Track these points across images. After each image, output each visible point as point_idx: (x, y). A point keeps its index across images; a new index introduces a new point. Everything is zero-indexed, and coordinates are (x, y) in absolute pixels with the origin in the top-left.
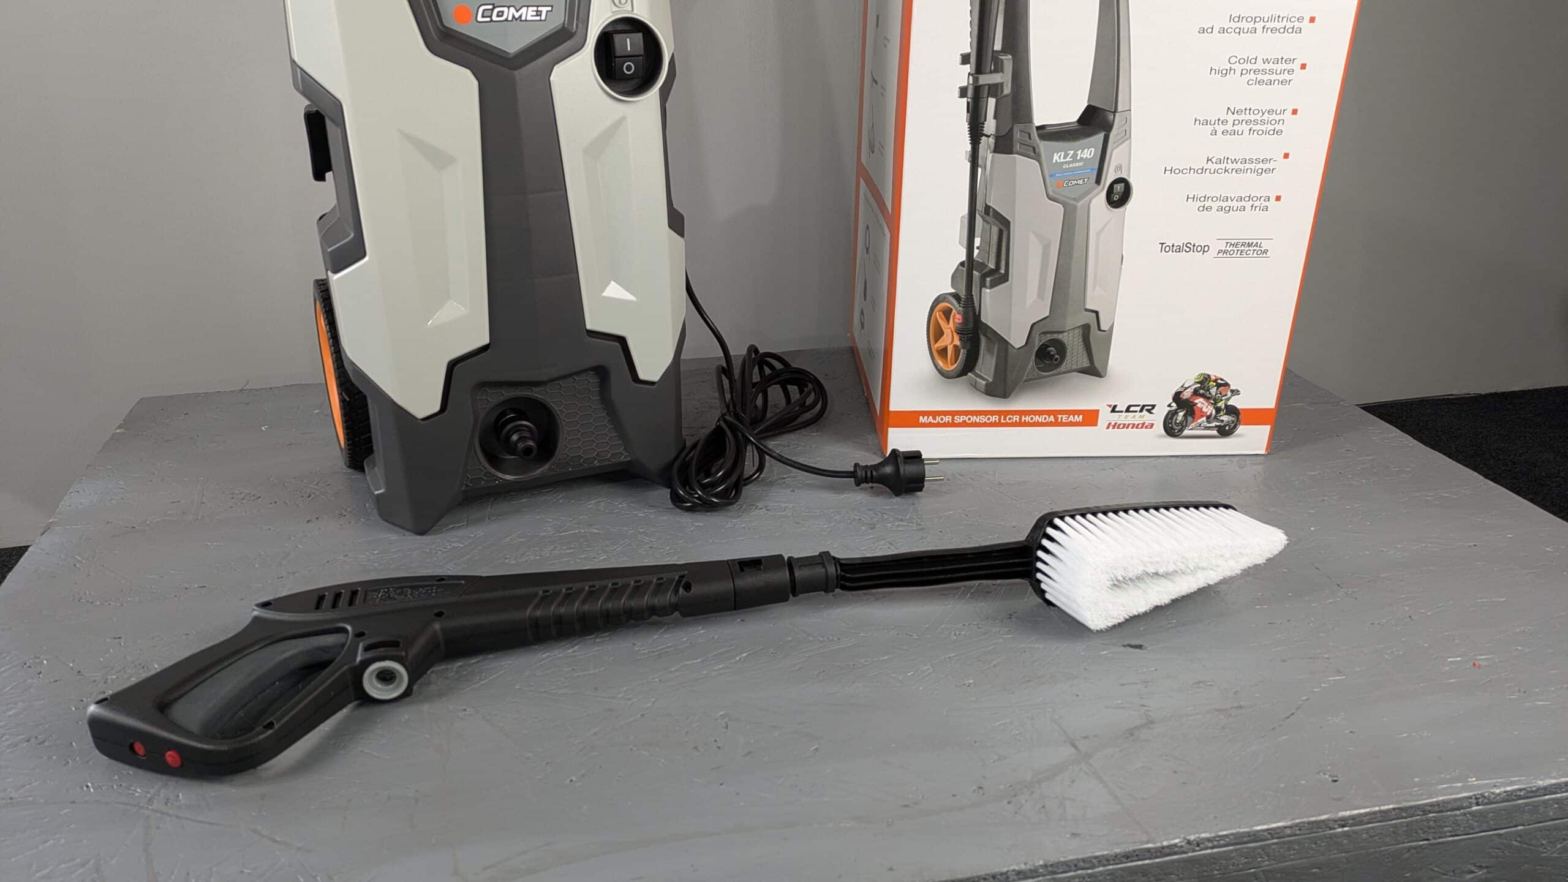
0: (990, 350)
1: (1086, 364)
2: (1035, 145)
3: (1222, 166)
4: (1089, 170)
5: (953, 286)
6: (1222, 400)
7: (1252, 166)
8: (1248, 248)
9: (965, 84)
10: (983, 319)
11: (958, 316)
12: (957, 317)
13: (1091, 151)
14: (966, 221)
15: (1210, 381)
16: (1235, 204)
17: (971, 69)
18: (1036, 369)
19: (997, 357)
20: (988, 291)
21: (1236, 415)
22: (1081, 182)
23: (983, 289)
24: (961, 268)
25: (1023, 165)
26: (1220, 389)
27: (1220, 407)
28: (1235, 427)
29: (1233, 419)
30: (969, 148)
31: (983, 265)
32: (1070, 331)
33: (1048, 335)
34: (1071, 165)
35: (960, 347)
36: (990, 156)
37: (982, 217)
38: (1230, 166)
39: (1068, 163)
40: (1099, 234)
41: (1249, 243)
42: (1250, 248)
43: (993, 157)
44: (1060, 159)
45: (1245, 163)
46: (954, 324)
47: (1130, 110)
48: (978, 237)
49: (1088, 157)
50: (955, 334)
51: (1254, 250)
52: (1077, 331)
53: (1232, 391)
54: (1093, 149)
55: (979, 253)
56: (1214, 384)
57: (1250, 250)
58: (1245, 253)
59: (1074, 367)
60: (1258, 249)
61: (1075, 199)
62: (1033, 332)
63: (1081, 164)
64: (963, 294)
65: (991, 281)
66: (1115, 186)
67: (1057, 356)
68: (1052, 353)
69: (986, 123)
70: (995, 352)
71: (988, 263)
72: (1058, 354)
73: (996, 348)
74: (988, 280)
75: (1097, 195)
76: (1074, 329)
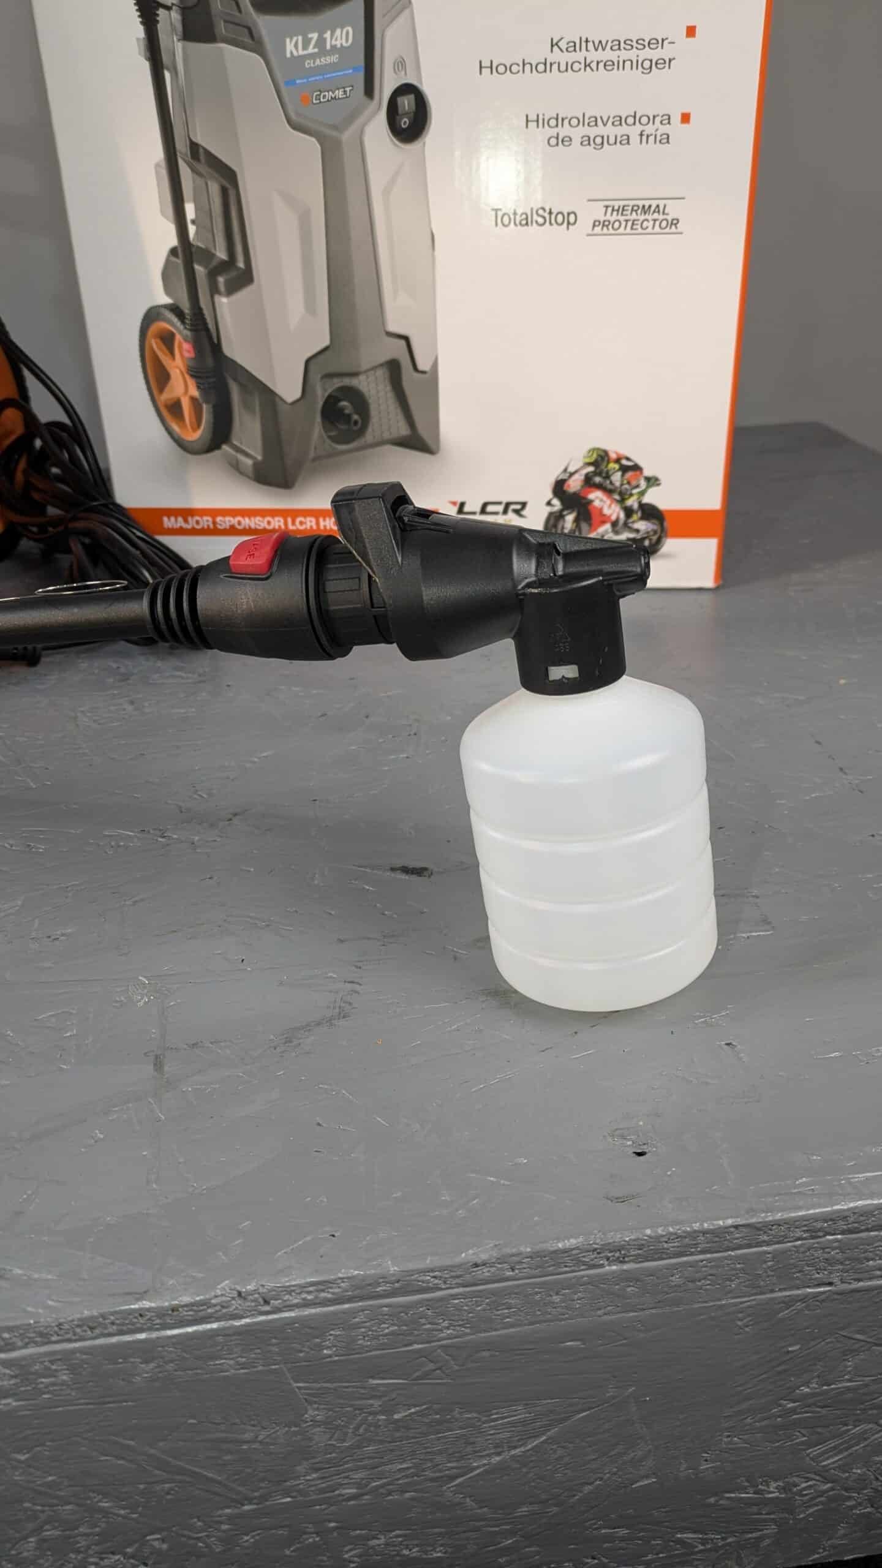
0: (247, 406)
1: (404, 430)
2: (250, 25)
3: (579, 56)
4: (351, 71)
5: (168, 290)
6: (631, 495)
7: (632, 54)
8: (642, 217)
10: (227, 350)
11: (186, 346)
12: (184, 349)
13: (347, 33)
14: (164, 173)
15: (608, 462)
16: (610, 131)
18: (328, 440)
19: (262, 418)
20: (224, 300)
22: (339, 93)
23: (217, 298)
24: (173, 259)
25: (238, 62)
26: (629, 474)
27: (631, 506)
28: (659, 541)
30: (140, 31)
31: (207, 255)
32: (370, 373)
33: (335, 380)
34: (318, 62)
35: (201, 401)
36: (179, 46)
37: (189, 164)
38: (593, 56)
39: (312, 56)
40: (386, 192)
41: (644, 206)
42: (647, 216)
43: (184, 48)
44: (297, 51)
45: (619, 49)
46: (183, 361)
48: (189, 201)
49: (345, 44)
50: (187, 377)
51: (655, 220)
52: (379, 373)
53: (648, 479)
54: (350, 29)
55: (197, 233)
56: (617, 466)
57: (647, 220)
58: (639, 227)
59: (386, 436)
60: (661, 217)
61: (335, 127)
62: (311, 374)
63: (334, 59)
64: (186, 307)
65: (227, 282)
66: (400, 100)
67: (356, 417)
68: (347, 412)
70: (257, 408)
71: (215, 249)
72: (357, 413)
73: (257, 403)
74: (221, 280)
75: (369, 120)
76: (374, 368)
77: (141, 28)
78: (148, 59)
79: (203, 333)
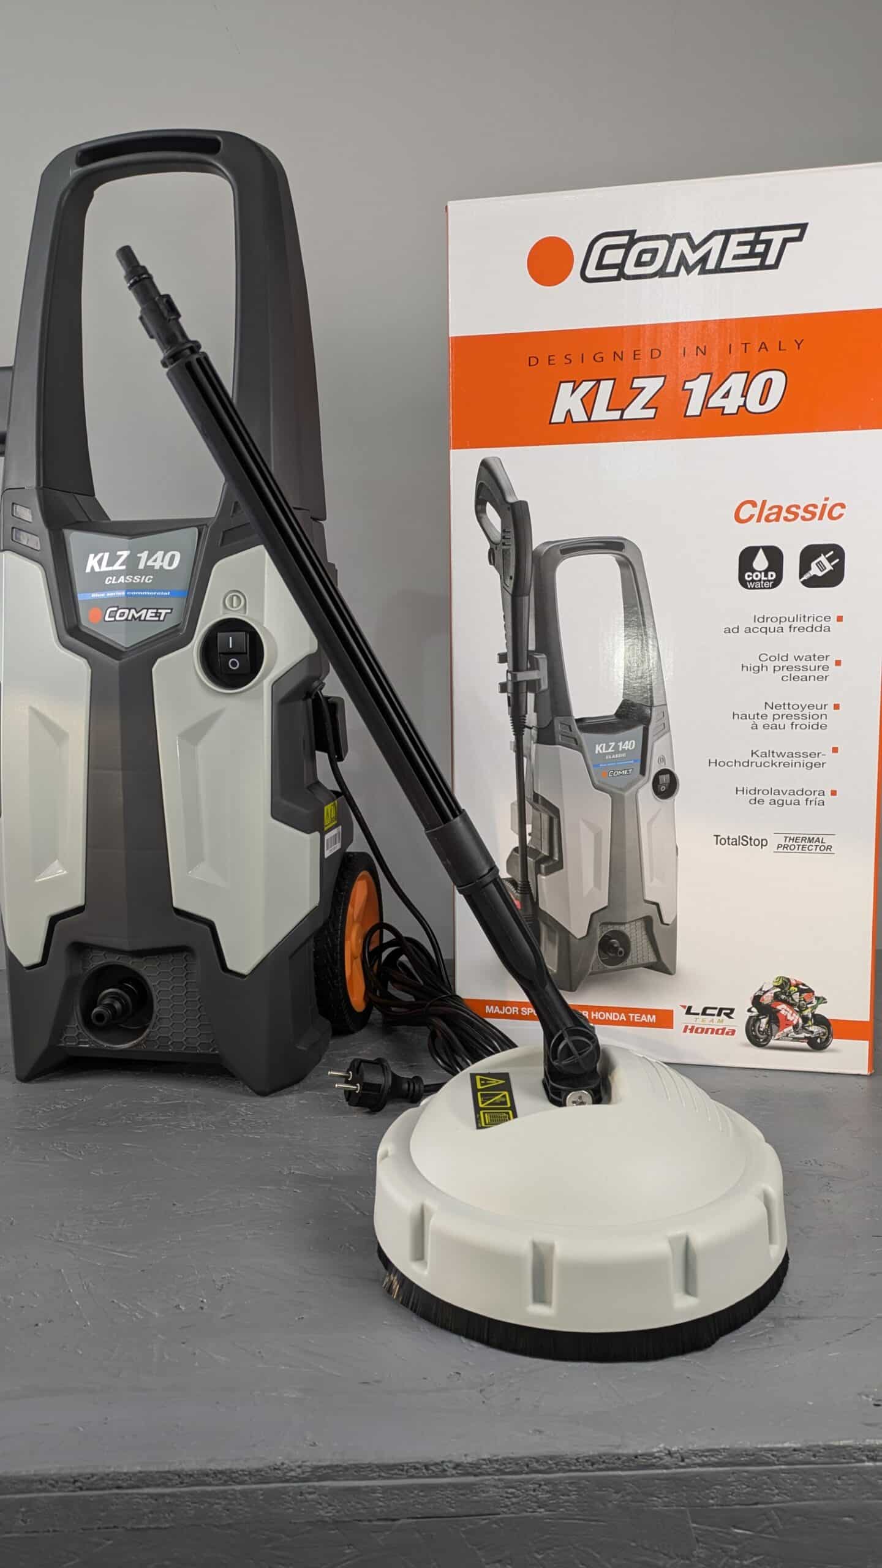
0: (551, 940)
1: (652, 959)
2: (576, 737)
3: (769, 759)
4: (632, 762)
5: (509, 870)
6: (807, 1008)
7: (801, 760)
8: (809, 844)
9: (504, 680)
10: (541, 906)
11: (517, 902)
13: (632, 743)
14: (516, 808)
15: (790, 986)
16: (787, 797)
17: (509, 667)
18: (602, 963)
19: (559, 947)
20: (544, 877)
21: (826, 1026)
22: (625, 772)
23: (539, 876)
24: (515, 853)
25: (567, 755)
26: (804, 995)
27: (807, 1015)
28: (827, 1040)
29: (824, 1031)
30: (513, 738)
31: (536, 852)
32: (632, 923)
33: (609, 926)
34: (613, 757)
36: (534, 746)
37: (531, 804)
38: (776, 759)
39: (611, 754)
40: (650, 823)
41: (809, 838)
42: (811, 844)
43: (536, 747)
44: (602, 750)
45: (792, 757)
47: (666, 705)
48: (529, 824)
49: (630, 748)
51: (816, 846)
52: (639, 923)
53: (818, 999)
54: (634, 742)
55: (531, 840)
56: (796, 989)
57: (812, 846)
58: (807, 849)
59: (640, 962)
60: (821, 844)
62: (594, 922)
63: (623, 755)
64: (519, 880)
65: (546, 868)
66: (661, 777)
67: (621, 949)
68: (616, 945)
69: (527, 716)
70: (557, 941)
71: (541, 849)
72: (621, 946)
73: (557, 937)
74: (543, 866)
75: (643, 785)
76: (635, 920)
77: (514, 737)
78: (516, 752)
79: (528, 896)
